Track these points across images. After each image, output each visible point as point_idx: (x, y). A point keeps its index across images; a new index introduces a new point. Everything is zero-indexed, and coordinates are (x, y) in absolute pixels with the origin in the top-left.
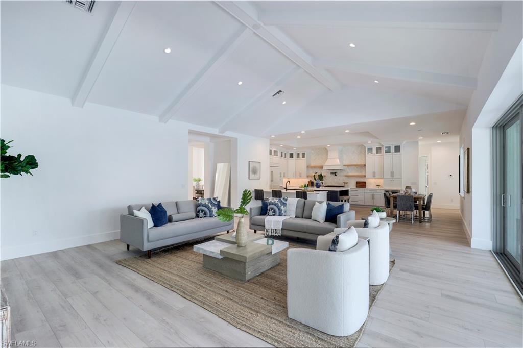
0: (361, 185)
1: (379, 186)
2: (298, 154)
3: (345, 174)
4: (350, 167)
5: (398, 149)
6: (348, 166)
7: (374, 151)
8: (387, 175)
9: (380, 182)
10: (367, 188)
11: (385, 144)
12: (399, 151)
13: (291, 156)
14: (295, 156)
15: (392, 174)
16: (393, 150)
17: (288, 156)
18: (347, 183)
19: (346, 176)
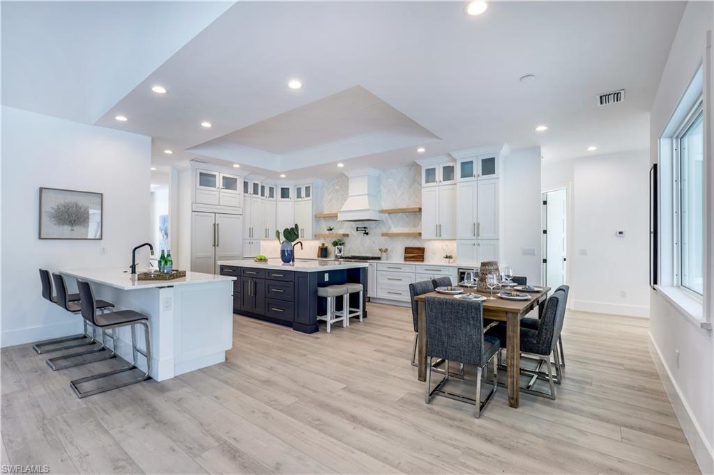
0: (415, 254)
1: (450, 257)
2: (299, 190)
3: (385, 230)
4: (392, 215)
5: (489, 166)
6: (390, 212)
7: (439, 174)
8: (465, 232)
9: (451, 247)
10: (426, 263)
11: (461, 156)
12: (493, 172)
13: (285, 193)
14: (292, 193)
15: (476, 229)
16: (477, 168)
17: (278, 193)
18: (386, 250)
19: (383, 235)
